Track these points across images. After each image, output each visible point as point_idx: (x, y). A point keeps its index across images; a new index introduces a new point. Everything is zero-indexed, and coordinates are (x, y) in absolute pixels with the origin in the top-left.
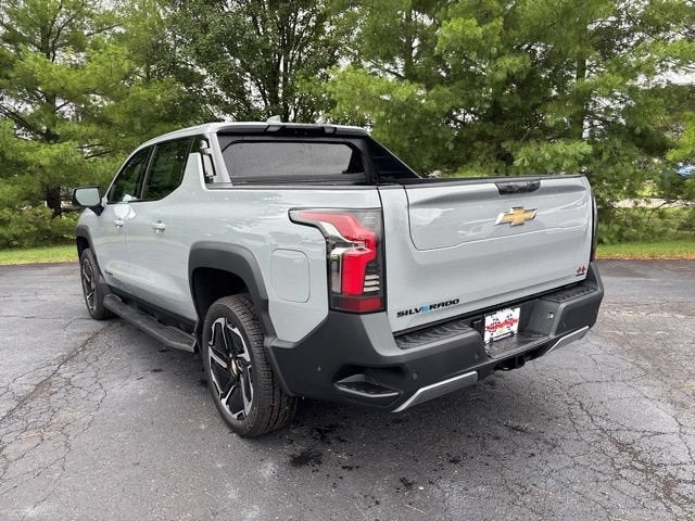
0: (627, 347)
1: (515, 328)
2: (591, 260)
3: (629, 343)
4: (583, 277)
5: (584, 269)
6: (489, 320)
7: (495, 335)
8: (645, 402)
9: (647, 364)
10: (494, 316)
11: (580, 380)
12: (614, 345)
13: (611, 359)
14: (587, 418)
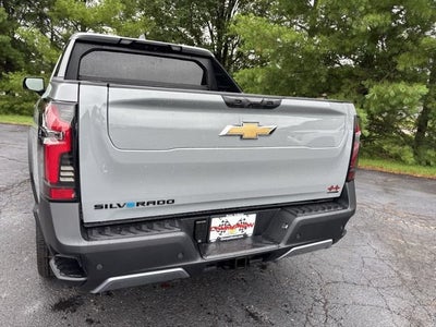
0: (401, 255)
1: (250, 231)
2: (347, 181)
3: (404, 252)
4: (338, 195)
5: (337, 188)
6: (216, 222)
7: (224, 235)
8: (385, 313)
9: (408, 275)
10: (224, 219)
11: (340, 279)
12: (390, 252)
13: (379, 264)
14: (322, 318)
